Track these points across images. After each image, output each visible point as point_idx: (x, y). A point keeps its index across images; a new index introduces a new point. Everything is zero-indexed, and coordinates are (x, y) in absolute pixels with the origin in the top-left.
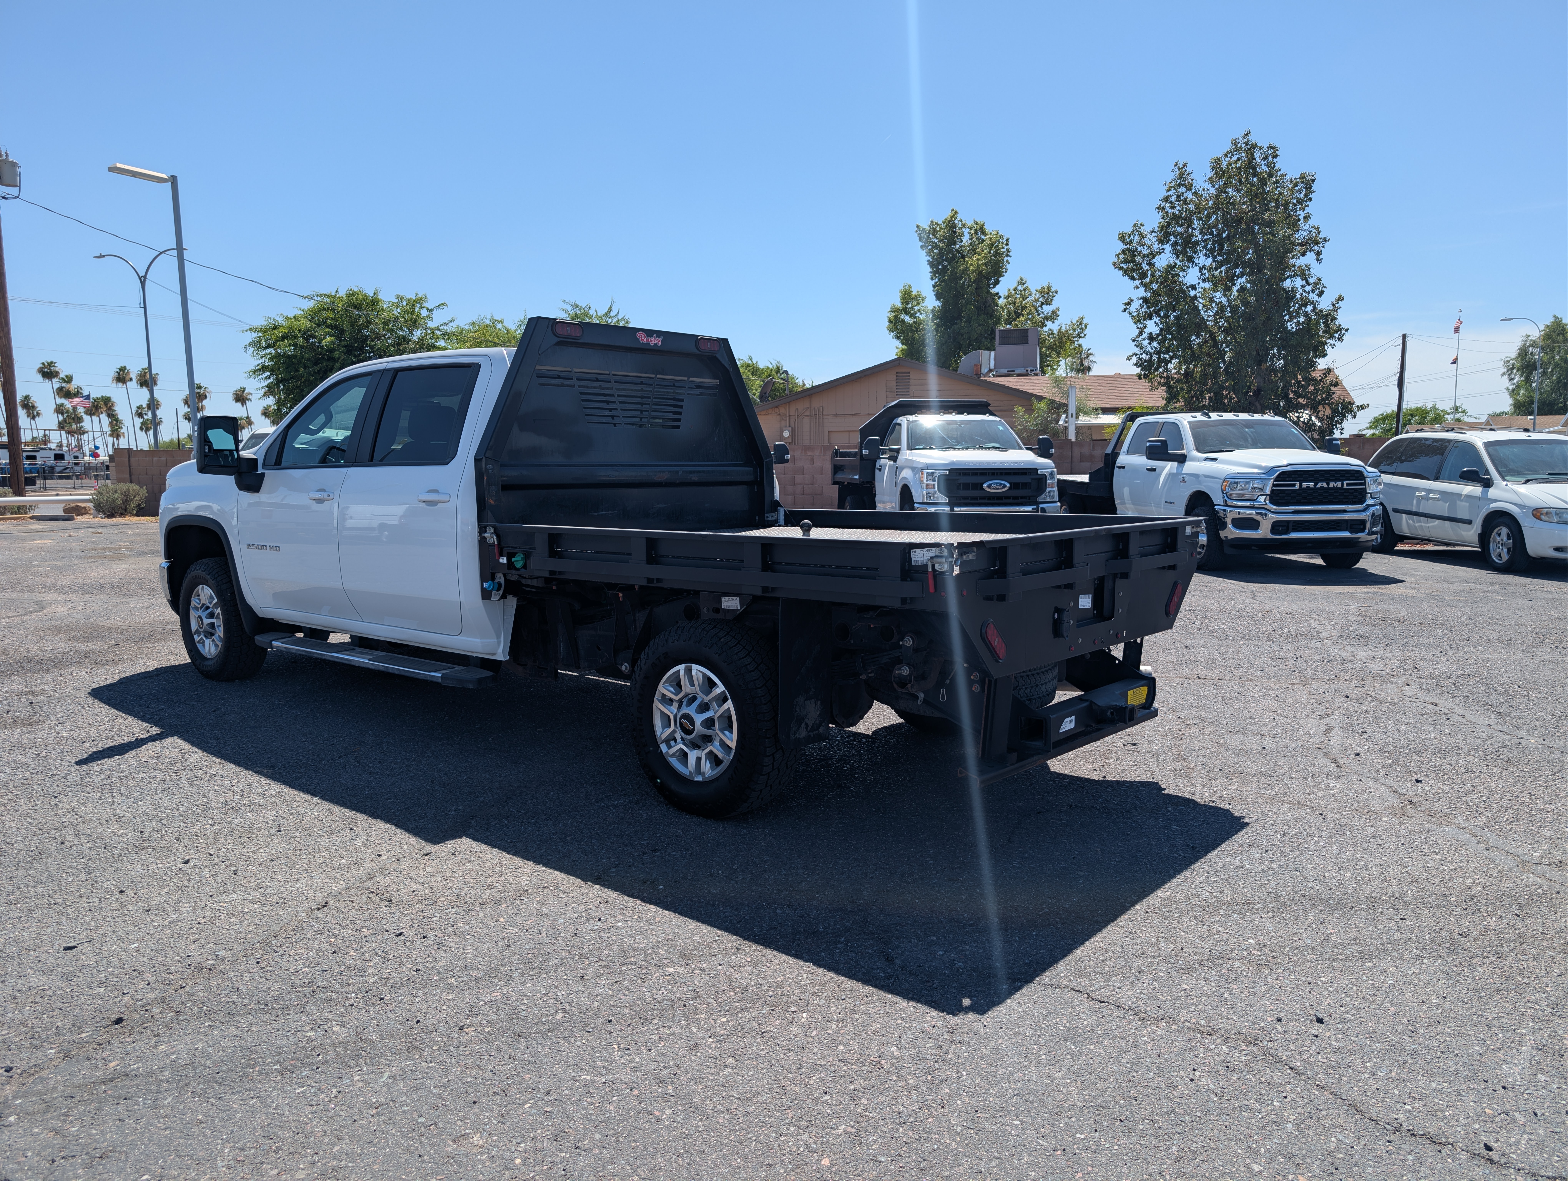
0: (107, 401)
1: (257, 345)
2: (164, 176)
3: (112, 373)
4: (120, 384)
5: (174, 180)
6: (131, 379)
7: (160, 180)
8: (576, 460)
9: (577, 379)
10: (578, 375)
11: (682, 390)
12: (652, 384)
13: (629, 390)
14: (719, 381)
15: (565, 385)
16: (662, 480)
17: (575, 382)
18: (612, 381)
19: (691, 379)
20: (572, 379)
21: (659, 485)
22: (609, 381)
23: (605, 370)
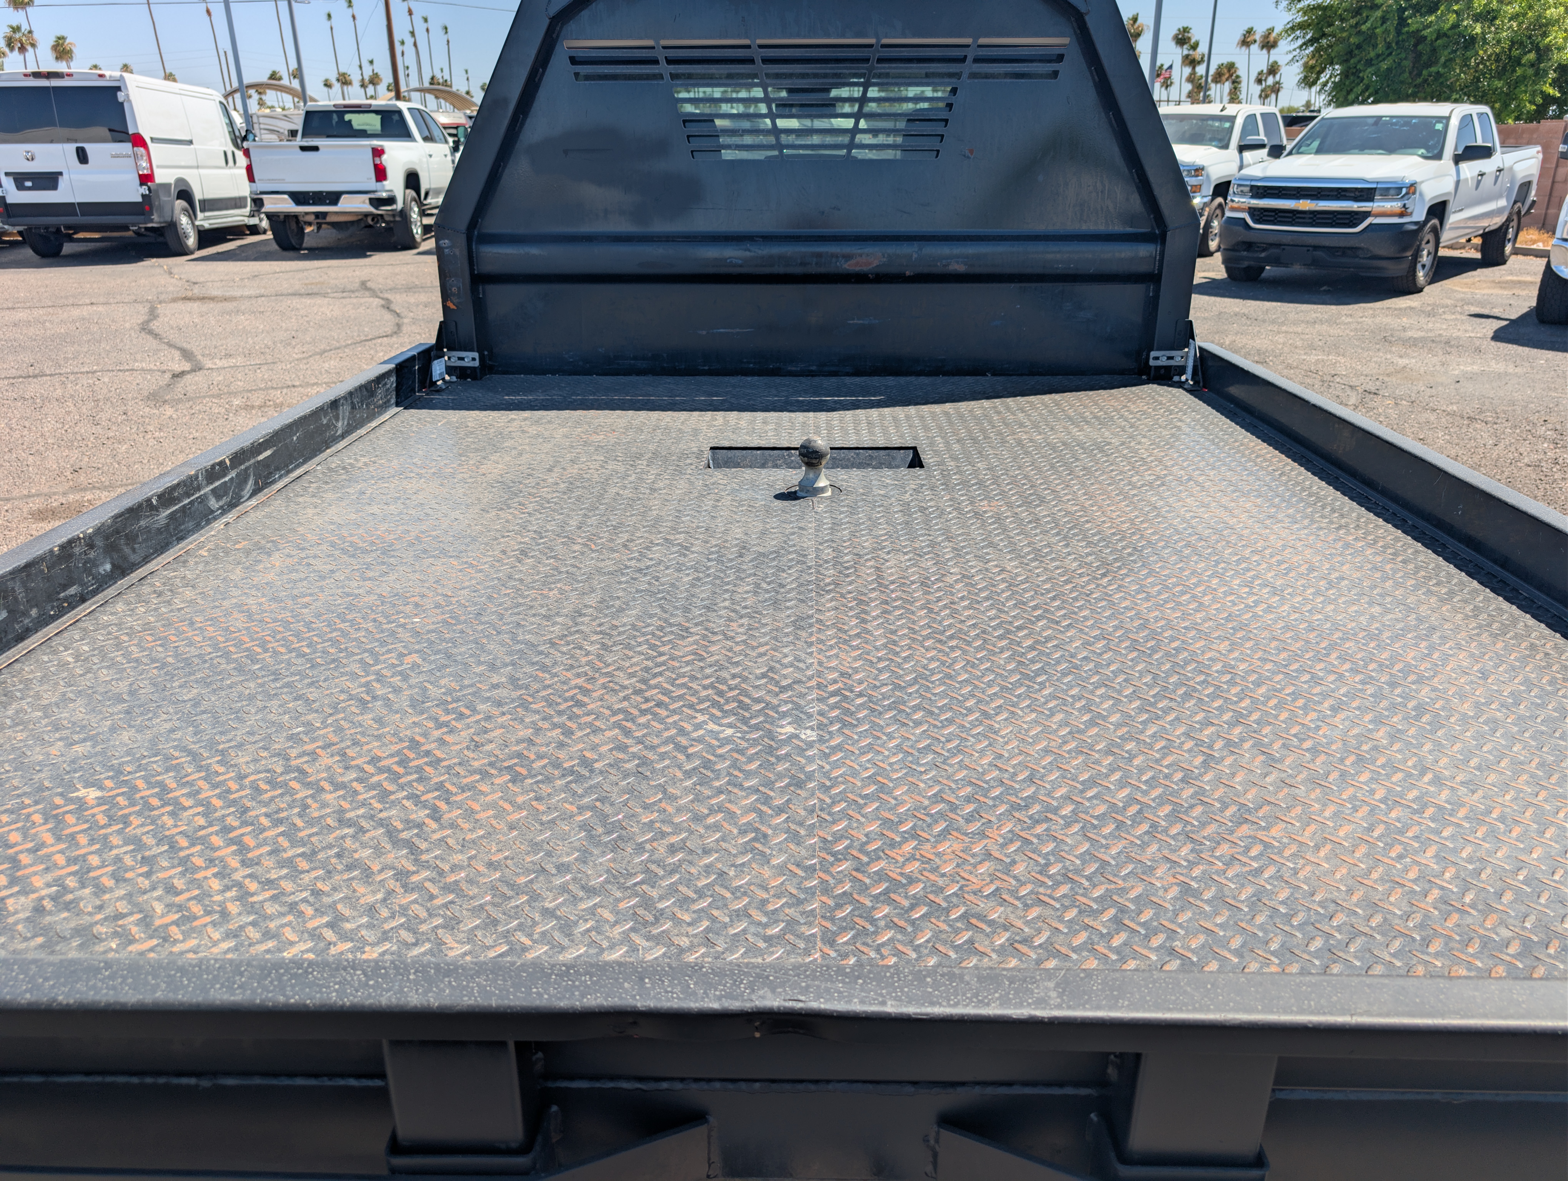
4: (1243, 48)
6: (1254, 42)
8: (659, 227)
9: (670, 61)
10: (672, 54)
11: (953, 68)
12: (867, 60)
13: (803, 76)
14: (1066, 41)
15: (640, 77)
16: (865, 269)
17: (664, 68)
18: (758, 61)
19: (982, 41)
20: (656, 62)
21: (860, 278)
22: (751, 61)
23: (739, 37)
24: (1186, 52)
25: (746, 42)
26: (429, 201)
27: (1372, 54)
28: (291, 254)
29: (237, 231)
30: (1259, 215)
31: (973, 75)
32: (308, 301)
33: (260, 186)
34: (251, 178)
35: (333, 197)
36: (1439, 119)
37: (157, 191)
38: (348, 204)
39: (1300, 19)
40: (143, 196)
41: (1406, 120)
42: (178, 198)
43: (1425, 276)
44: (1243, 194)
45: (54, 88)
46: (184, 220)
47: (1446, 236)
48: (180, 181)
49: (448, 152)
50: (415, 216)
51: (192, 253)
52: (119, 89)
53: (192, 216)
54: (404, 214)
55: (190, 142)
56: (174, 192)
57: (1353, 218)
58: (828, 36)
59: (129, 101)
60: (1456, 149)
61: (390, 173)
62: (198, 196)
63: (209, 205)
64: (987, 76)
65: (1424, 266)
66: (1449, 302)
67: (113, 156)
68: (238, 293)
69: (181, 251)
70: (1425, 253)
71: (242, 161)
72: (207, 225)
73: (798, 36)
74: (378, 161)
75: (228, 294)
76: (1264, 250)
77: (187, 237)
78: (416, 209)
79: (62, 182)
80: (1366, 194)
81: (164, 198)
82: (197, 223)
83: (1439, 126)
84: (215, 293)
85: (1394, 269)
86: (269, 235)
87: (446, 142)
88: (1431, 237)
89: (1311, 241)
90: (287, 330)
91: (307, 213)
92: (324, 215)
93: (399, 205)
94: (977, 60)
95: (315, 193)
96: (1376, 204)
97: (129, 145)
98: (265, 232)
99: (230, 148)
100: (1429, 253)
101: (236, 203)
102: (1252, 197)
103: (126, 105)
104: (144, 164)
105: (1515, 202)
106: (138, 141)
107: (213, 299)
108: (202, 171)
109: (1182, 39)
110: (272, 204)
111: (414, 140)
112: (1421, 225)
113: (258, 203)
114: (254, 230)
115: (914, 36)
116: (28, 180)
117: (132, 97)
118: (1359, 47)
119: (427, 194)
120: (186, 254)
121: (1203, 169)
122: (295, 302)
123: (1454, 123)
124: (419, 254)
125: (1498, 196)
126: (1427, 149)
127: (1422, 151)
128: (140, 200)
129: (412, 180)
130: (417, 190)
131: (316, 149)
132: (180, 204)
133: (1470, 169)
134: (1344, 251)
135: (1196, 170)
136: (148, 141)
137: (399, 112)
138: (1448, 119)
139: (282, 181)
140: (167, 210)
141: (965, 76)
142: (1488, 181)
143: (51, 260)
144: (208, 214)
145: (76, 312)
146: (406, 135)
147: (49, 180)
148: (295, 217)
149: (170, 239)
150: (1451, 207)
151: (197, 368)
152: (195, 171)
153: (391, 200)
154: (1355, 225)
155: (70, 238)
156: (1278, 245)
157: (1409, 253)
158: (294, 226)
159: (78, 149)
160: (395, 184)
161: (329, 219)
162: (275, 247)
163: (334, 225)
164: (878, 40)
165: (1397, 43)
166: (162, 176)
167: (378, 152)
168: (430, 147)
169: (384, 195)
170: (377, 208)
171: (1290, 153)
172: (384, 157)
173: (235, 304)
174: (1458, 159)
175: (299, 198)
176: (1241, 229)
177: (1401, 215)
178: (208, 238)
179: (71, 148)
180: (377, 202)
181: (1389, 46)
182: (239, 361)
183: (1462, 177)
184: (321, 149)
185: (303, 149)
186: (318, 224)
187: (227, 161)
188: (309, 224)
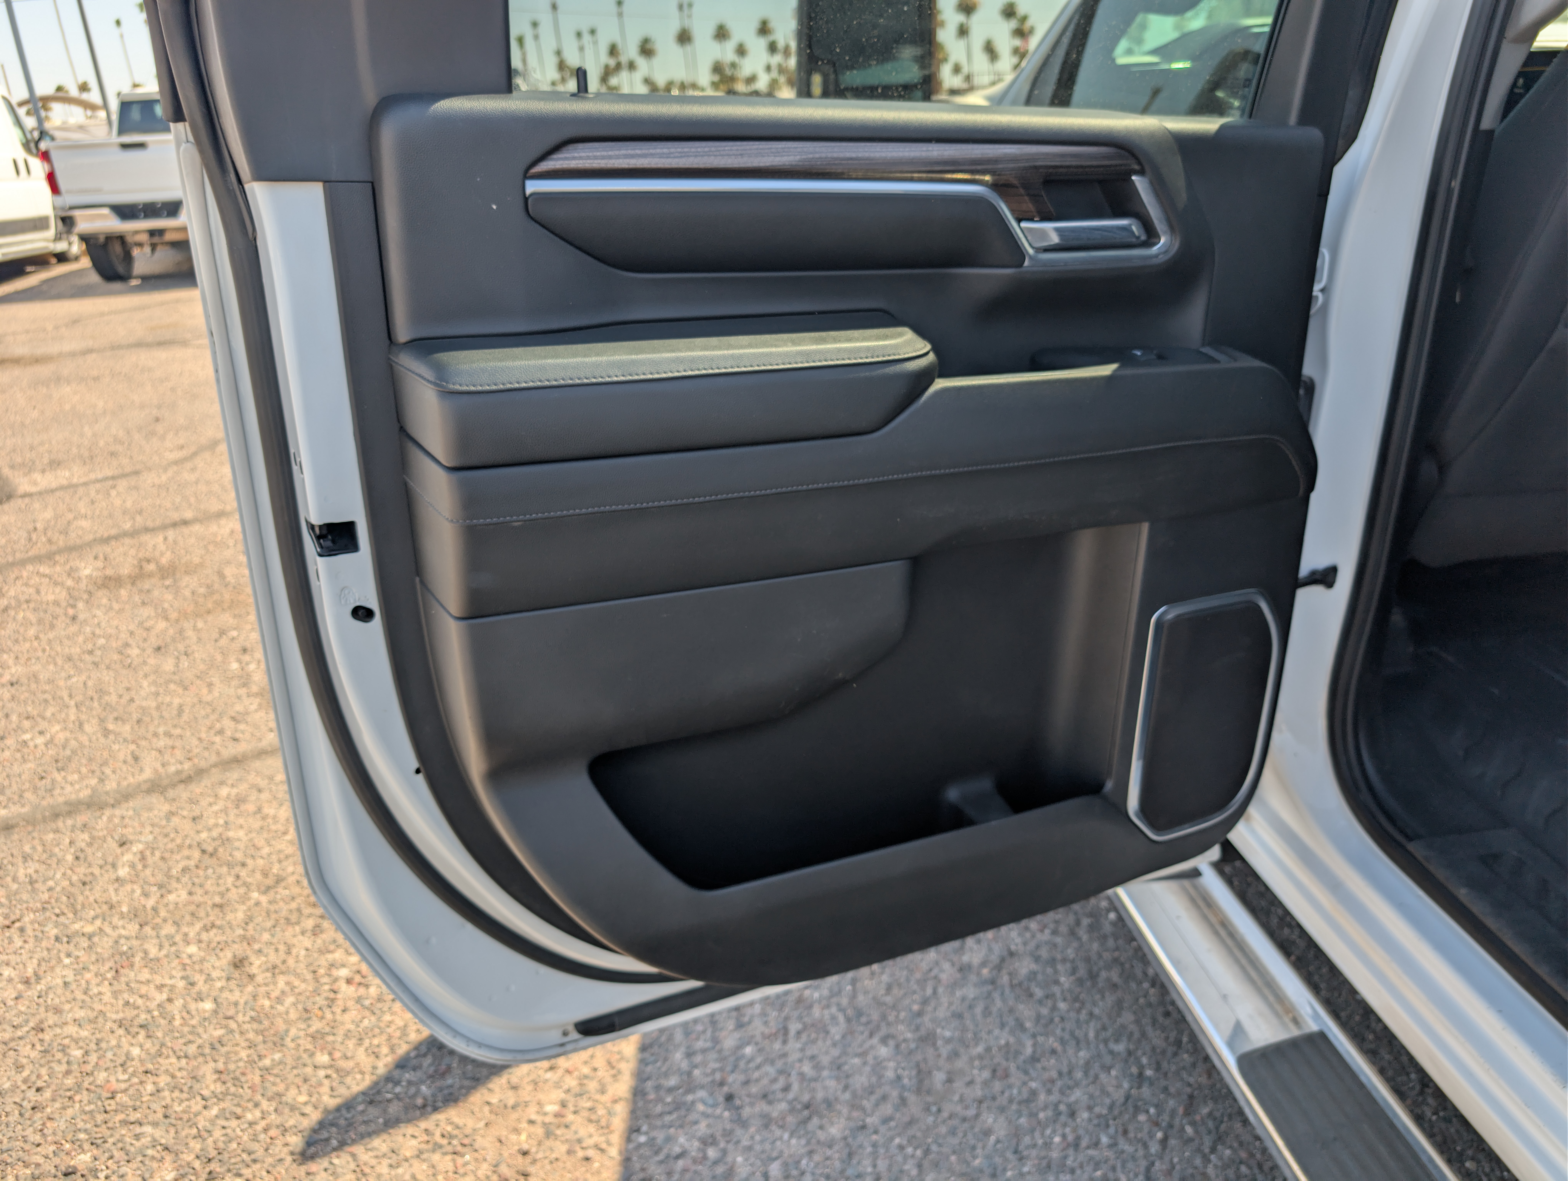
28: (117, 286)
29: (40, 261)
32: (162, 354)
33: (68, 199)
34: (55, 189)
35: (171, 208)
68: (54, 349)
71: (38, 167)
75: (40, 351)
84: (20, 351)
86: (86, 262)
90: (142, 407)
91: (137, 232)
92: (160, 232)
95: (146, 204)
98: (77, 259)
99: (21, 154)
101: (38, 224)
107: (17, 361)
110: (86, 223)
113: (67, 222)
114: (62, 258)
122: (144, 357)
131: (141, 146)
139: (98, 191)
148: (121, 239)
158: (117, 248)
161: (166, 237)
162: (94, 278)
175: (125, 212)
182: (74, 473)
184: (151, 147)
185: (125, 146)
186: (154, 247)
187: (18, 172)
188: (140, 245)
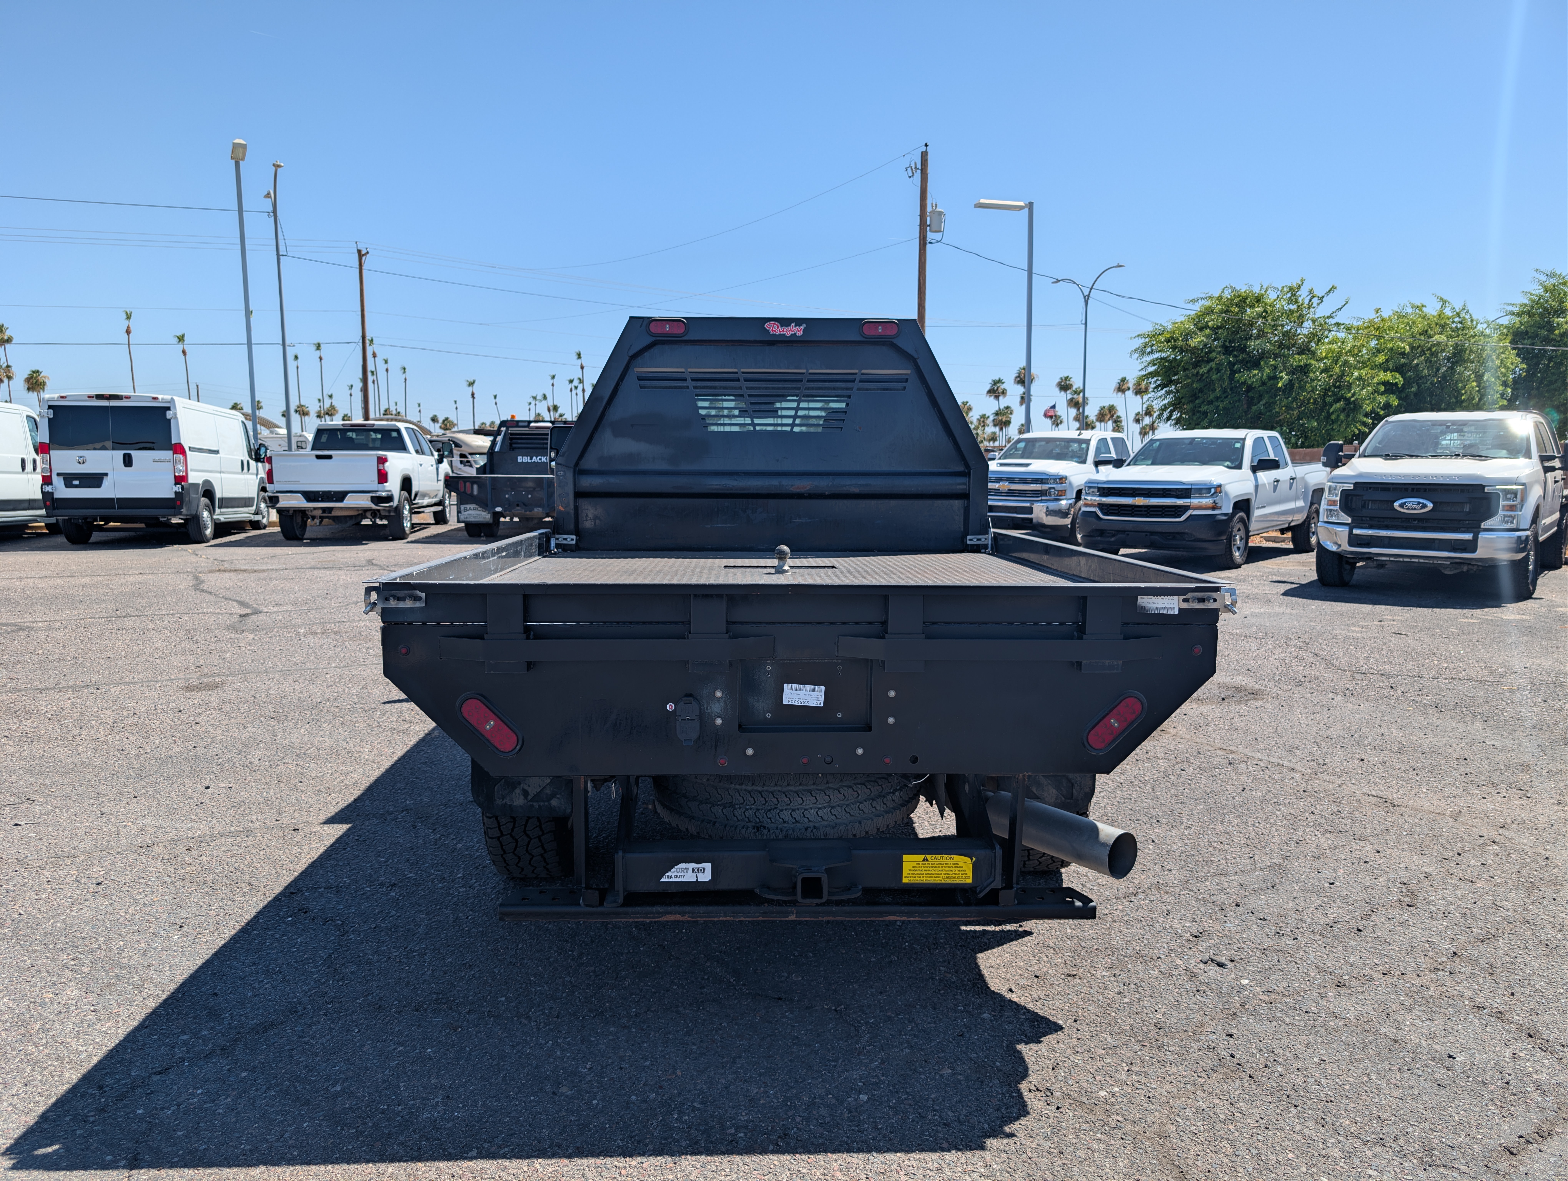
0: (1112, 409)
1: (1142, 351)
2: (1022, 204)
3: (1114, 384)
4: (1120, 394)
5: (1030, 206)
6: (1129, 389)
7: (1021, 208)
8: (684, 467)
9: (693, 380)
10: (694, 376)
11: (848, 385)
12: (801, 381)
13: (766, 388)
14: (909, 372)
15: (675, 388)
16: (803, 491)
17: (689, 383)
18: (742, 380)
19: (864, 371)
20: (685, 380)
21: (800, 496)
22: (738, 380)
23: (732, 368)
24: (1069, 396)
25: (736, 370)
26: (416, 501)
27: (1212, 397)
28: (294, 542)
29: (240, 527)
30: (1107, 509)
31: (859, 389)
33: (277, 486)
34: (270, 480)
35: (340, 496)
36: (1238, 440)
37: (188, 490)
38: (350, 502)
39: (1151, 369)
40: (176, 493)
41: (1213, 440)
42: (203, 496)
43: (1241, 556)
44: (1093, 494)
45: (113, 407)
46: (206, 514)
47: (1253, 526)
48: (207, 482)
49: (434, 463)
50: (406, 512)
51: (208, 541)
52: (168, 408)
53: (212, 511)
54: (398, 510)
55: (217, 452)
56: (201, 491)
57: (1178, 511)
58: (780, 368)
59: (176, 418)
60: (1252, 461)
61: (390, 477)
62: (218, 495)
63: (227, 503)
64: (867, 389)
65: (1239, 548)
66: (1258, 574)
67: (154, 461)
68: (265, 568)
69: (200, 539)
70: (1238, 538)
72: (222, 519)
73: (764, 368)
74: (381, 467)
75: (255, 568)
76: (1114, 536)
77: (206, 528)
78: (407, 507)
79: (106, 482)
80: (1185, 492)
81: (193, 496)
82: (215, 517)
83: (1238, 445)
84: (244, 567)
85: (1214, 549)
86: (276, 529)
87: (432, 455)
88: (1240, 526)
89: (1147, 528)
90: (319, 589)
91: (315, 509)
92: (330, 509)
93: (395, 503)
94: (861, 381)
95: (324, 492)
96: (1193, 500)
97: (169, 453)
98: (273, 526)
99: (246, 458)
100: (1241, 539)
101: (246, 502)
102: (1100, 496)
103: (172, 421)
104: (181, 467)
105: (1312, 504)
106: (179, 449)
107: (244, 571)
108: (222, 475)
109: (1064, 386)
110: (285, 502)
111: (409, 452)
112: (1231, 516)
113: (274, 500)
114: (259, 525)
115: (827, 368)
116: (76, 479)
117: (179, 416)
118: (1201, 391)
119: (416, 495)
120: (203, 542)
121: (1066, 478)
123: (1249, 444)
124: (408, 542)
125: (1296, 499)
126: (1232, 461)
127: (1228, 463)
128: (173, 496)
129: (406, 483)
130: (410, 493)
131: (329, 457)
132: (204, 501)
133: (1265, 477)
134: (1174, 535)
135: (1061, 479)
136: (187, 449)
137: (398, 431)
138: (1244, 440)
139: (297, 482)
140: (194, 504)
141: (855, 389)
142: (1283, 487)
143: (82, 546)
144: (223, 510)
145: (131, 579)
146: (403, 448)
147: (95, 480)
148: (304, 512)
149: (191, 529)
150: (1254, 504)
151: (257, 612)
152: (218, 475)
153: (389, 498)
154: (1180, 516)
155: (100, 528)
156: (1123, 532)
157: (1224, 537)
158: (299, 520)
159: (125, 455)
160: (393, 485)
161: (334, 513)
162: (281, 537)
163: (336, 519)
164: (807, 370)
165: (1231, 389)
166: (195, 478)
167: (382, 460)
168: (421, 457)
169: (384, 494)
170: (377, 505)
171: (1129, 464)
172: (387, 464)
173: (266, 574)
174: (1254, 469)
175: (310, 496)
176: (1093, 520)
177: (1213, 508)
178: (223, 529)
179: (119, 454)
180: (377, 500)
181: (1224, 391)
182: (290, 607)
183: (1260, 482)
184: (334, 457)
185: (319, 457)
186: (322, 518)
187: (243, 469)
188: (313, 518)
